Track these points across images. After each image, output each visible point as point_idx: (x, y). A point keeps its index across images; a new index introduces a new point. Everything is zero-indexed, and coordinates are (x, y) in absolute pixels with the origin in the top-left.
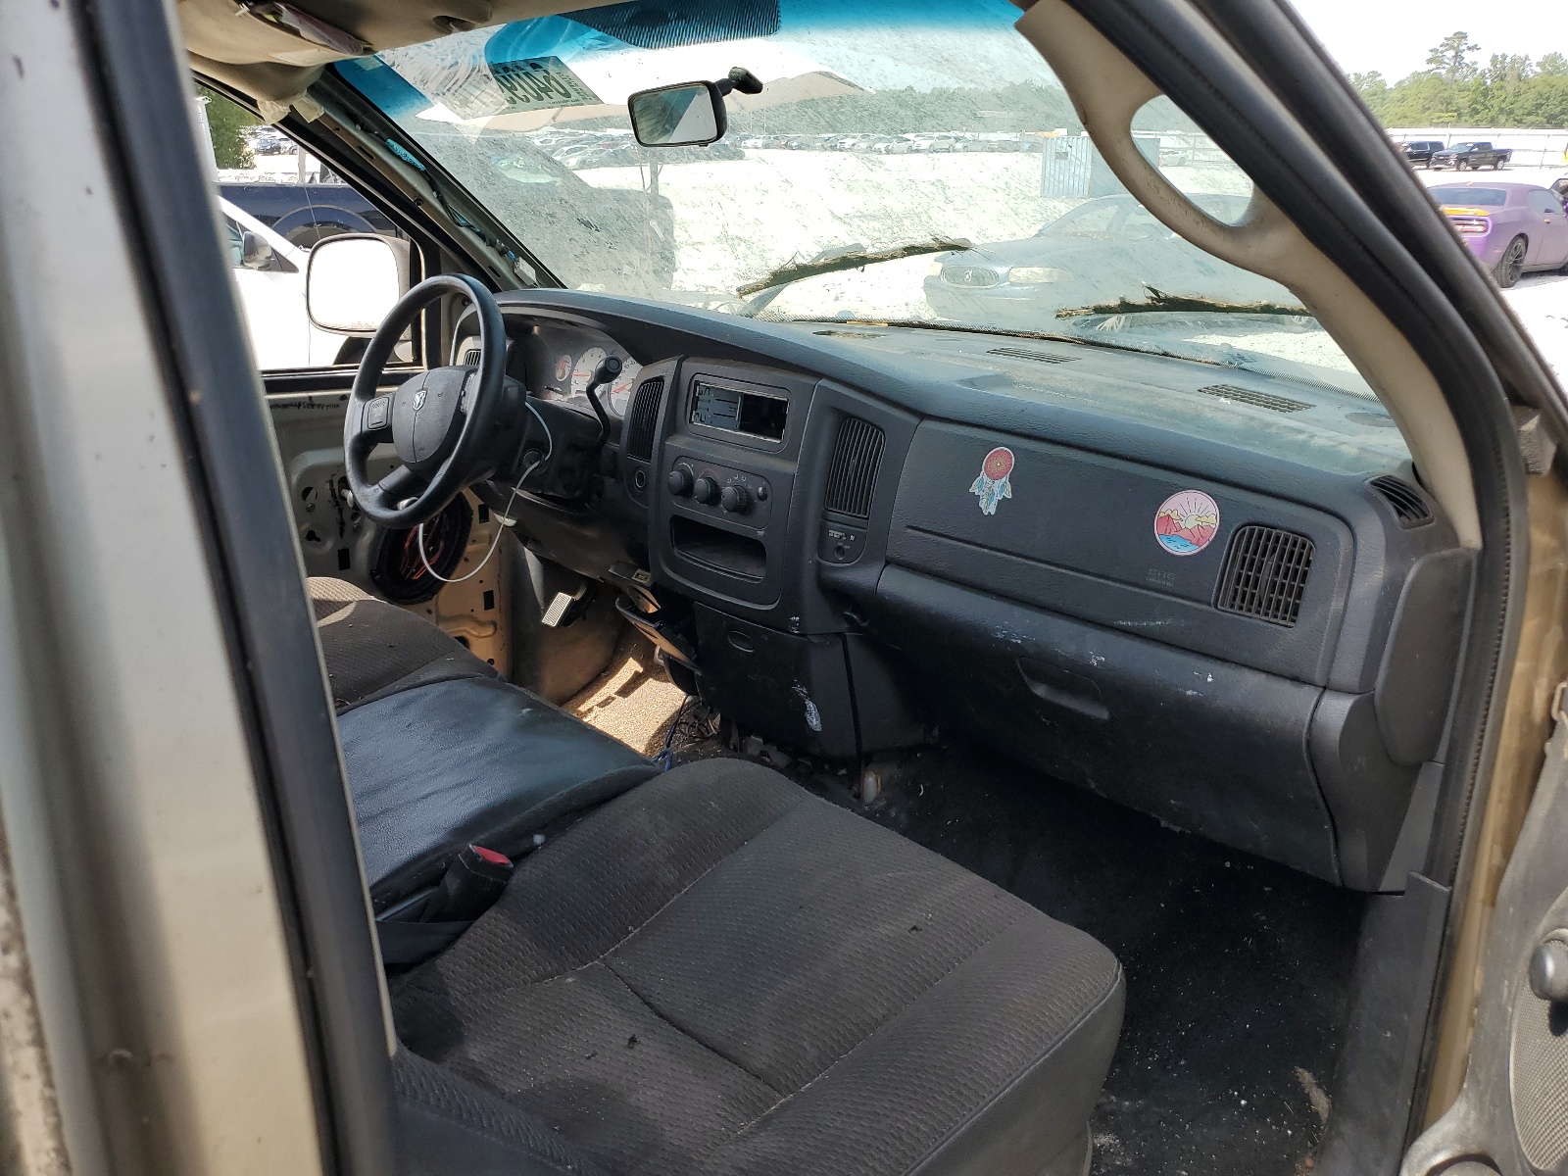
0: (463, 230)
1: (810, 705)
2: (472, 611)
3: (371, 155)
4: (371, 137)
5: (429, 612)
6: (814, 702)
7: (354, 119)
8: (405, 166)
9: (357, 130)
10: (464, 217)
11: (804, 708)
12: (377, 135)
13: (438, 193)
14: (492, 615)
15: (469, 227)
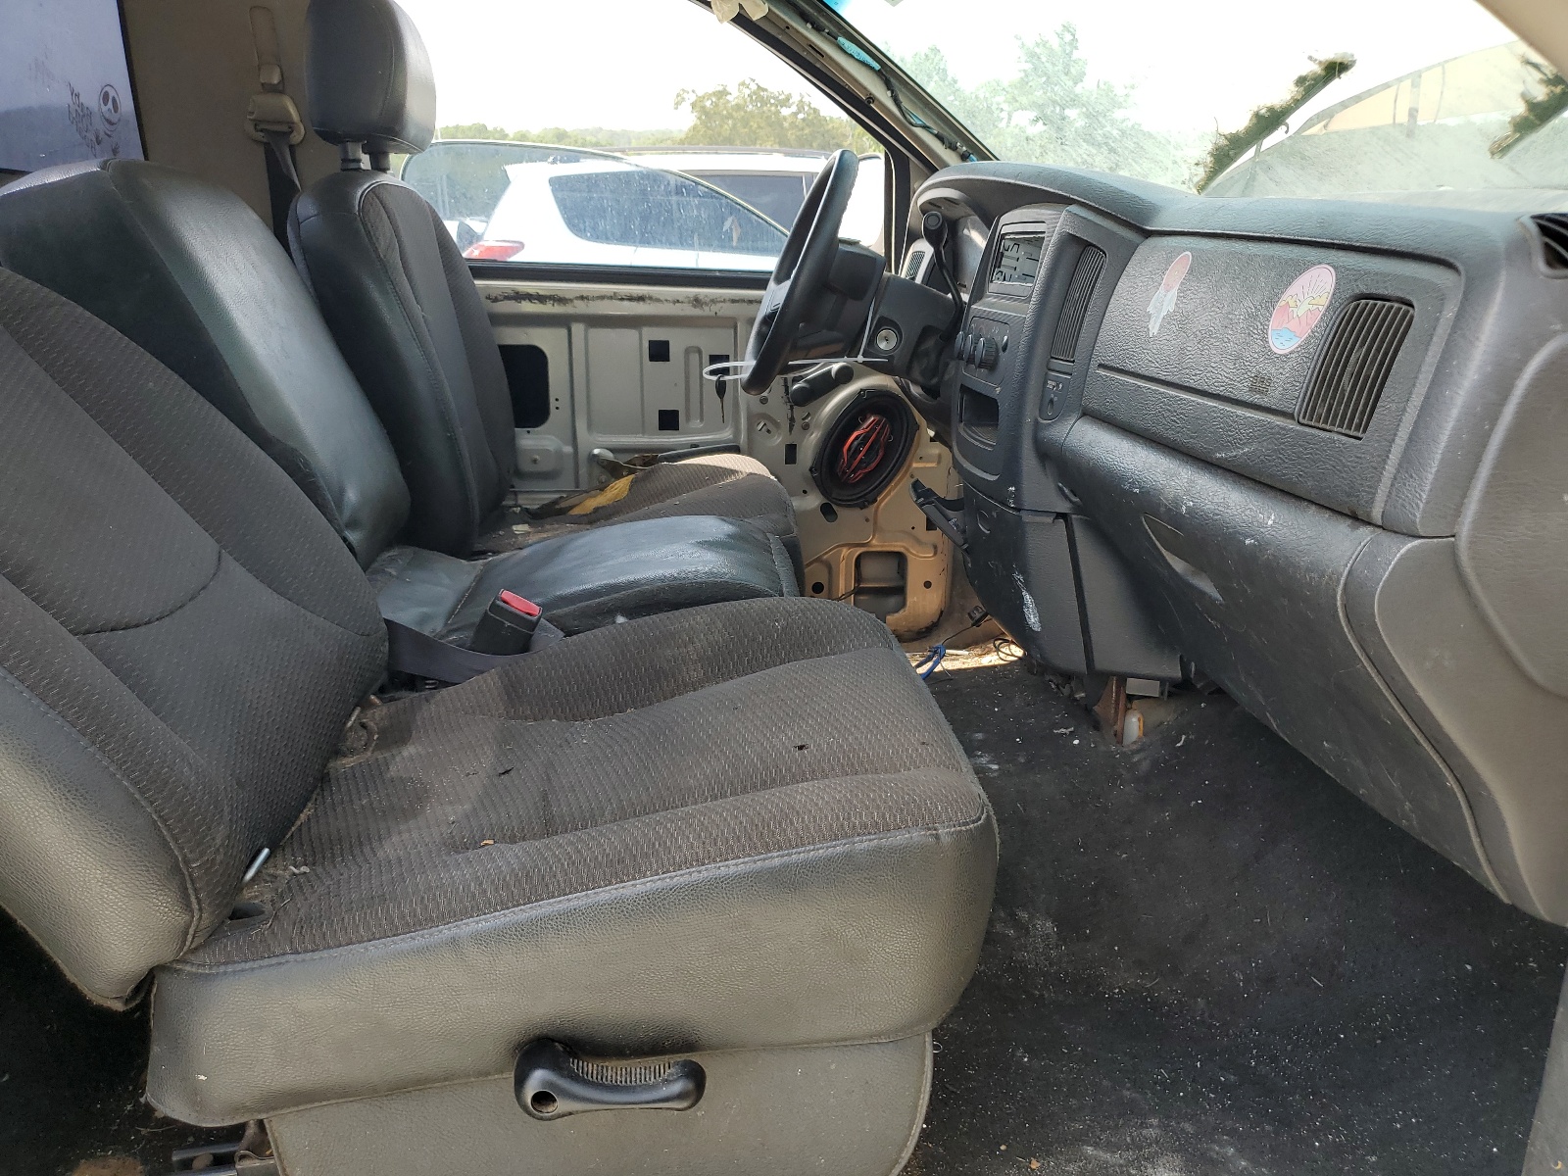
0: (919, 131)
1: (1028, 598)
2: (913, 528)
3: (821, 53)
4: (823, 36)
5: (867, 520)
6: (1030, 594)
7: (805, 17)
8: (857, 64)
9: (807, 29)
10: (919, 116)
11: (1022, 603)
12: (828, 33)
13: (892, 93)
14: (935, 536)
15: (925, 127)
